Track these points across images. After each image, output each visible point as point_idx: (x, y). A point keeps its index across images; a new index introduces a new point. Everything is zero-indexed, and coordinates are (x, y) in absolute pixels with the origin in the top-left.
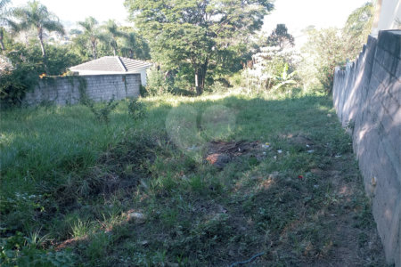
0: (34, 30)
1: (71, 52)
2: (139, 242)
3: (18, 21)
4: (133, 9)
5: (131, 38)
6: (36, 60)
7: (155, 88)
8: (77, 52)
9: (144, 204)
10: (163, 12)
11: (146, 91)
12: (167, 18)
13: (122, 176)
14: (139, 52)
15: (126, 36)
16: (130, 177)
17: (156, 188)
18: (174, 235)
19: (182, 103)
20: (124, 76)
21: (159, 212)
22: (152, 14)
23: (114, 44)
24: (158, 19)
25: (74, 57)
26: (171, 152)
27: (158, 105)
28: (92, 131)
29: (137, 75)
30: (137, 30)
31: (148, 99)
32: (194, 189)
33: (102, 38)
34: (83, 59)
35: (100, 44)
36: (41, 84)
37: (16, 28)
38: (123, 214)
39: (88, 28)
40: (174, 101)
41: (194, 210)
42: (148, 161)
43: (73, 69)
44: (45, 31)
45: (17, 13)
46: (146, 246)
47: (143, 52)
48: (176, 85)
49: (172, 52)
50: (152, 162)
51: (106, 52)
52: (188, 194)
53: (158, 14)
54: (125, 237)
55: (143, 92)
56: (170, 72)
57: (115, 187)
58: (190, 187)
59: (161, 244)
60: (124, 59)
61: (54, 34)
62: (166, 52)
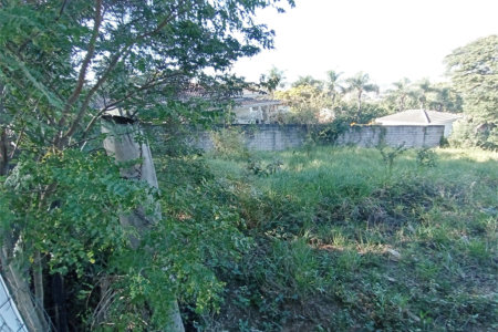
0: (356, 91)
1: (380, 107)
2: (386, 276)
3: (346, 86)
4: (452, 65)
5: (444, 93)
6: (353, 114)
7: (460, 140)
8: (386, 107)
9: (404, 245)
10: (487, 64)
11: (447, 142)
12: (491, 70)
13: (391, 214)
14: (450, 105)
15: (437, 91)
16: (398, 217)
17: (423, 236)
18: (426, 290)
19: (491, 160)
20: (425, 128)
21: (416, 259)
22: (474, 68)
23: (423, 99)
24: (480, 72)
25: (382, 111)
26: (455, 206)
27: (458, 157)
28: (375, 170)
29: (441, 128)
30: (451, 85)
31: (447, 150)
32: (472, 254)
33: (411, 94)
34: (390, 112)
35: (409, 99)
36: (351, 130)
37: (344, 91)
38: (380, 245)
39: (400, 86)
40: (481, 156)
41: (463, 275)
42: (423, 208)
43: (378, 121)
44: (364, 92)
45: (348, 81)
46: (392, 283)
47: (455, 106)
48: (489, 140)
49: (491, 105)
50: (427, 210)
51: (414, 105)
52: (462, 256)
53: (482, 67)
54: (375, 266)
55: (443, 143)
56: (485, 125)
57: (380, 220)
58: (468, 250)
59: (408, 289)
60: (429, 113)
61: (371, 94)
62: (483, 104)
